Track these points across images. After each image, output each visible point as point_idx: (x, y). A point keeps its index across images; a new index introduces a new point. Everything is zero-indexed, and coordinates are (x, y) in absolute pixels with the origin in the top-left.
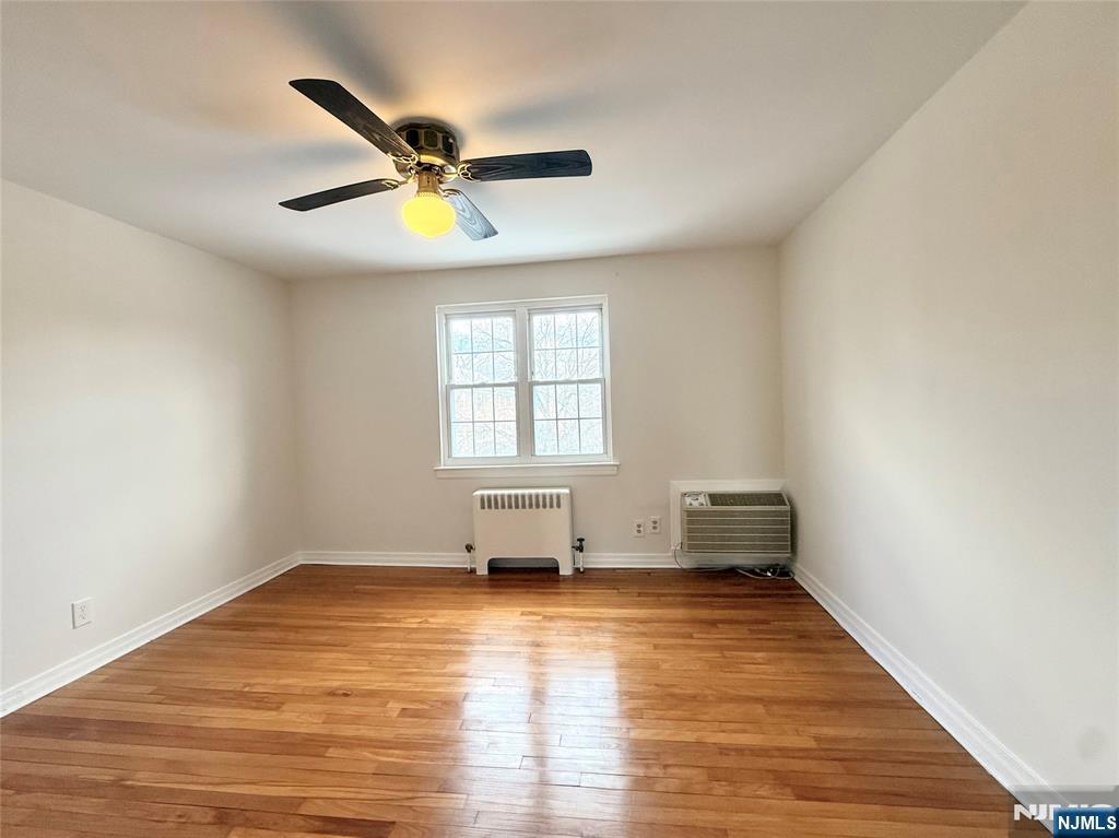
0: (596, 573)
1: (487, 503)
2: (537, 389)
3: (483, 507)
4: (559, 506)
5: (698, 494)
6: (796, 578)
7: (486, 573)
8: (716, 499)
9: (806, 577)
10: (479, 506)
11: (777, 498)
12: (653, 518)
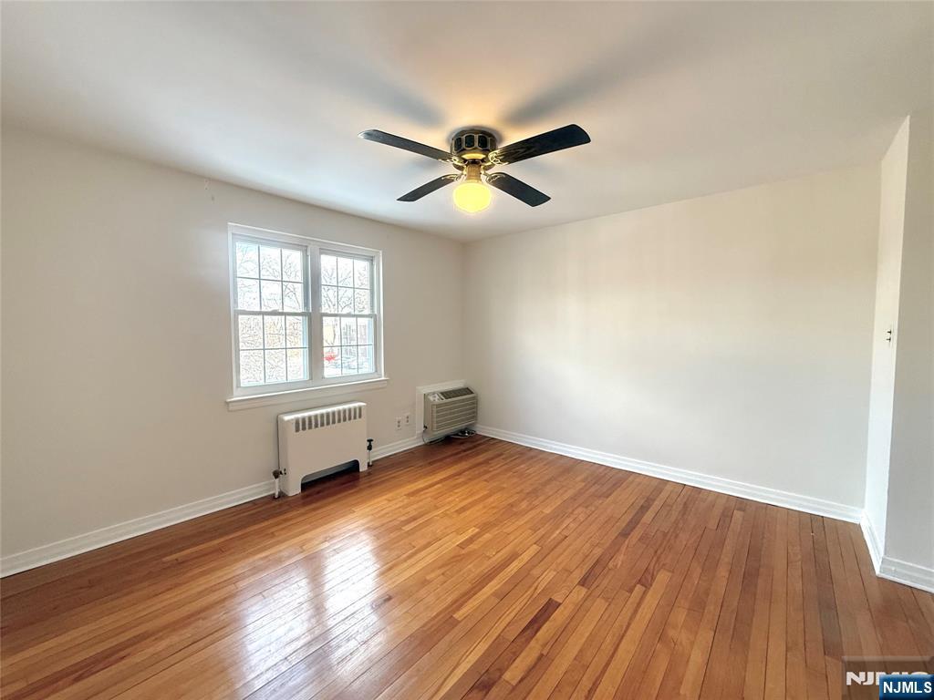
0: (380, 463)
1: (301, 425)
2: (324, 318)
3: (297, 430)
4: (360, 417)
5: (434, 393)
6: (478, 433)
7: (299, 491)
8: (447, 394)
9: (483, 430)
10: (294, 428)
11: (467, 391)
12: (406, 415)
